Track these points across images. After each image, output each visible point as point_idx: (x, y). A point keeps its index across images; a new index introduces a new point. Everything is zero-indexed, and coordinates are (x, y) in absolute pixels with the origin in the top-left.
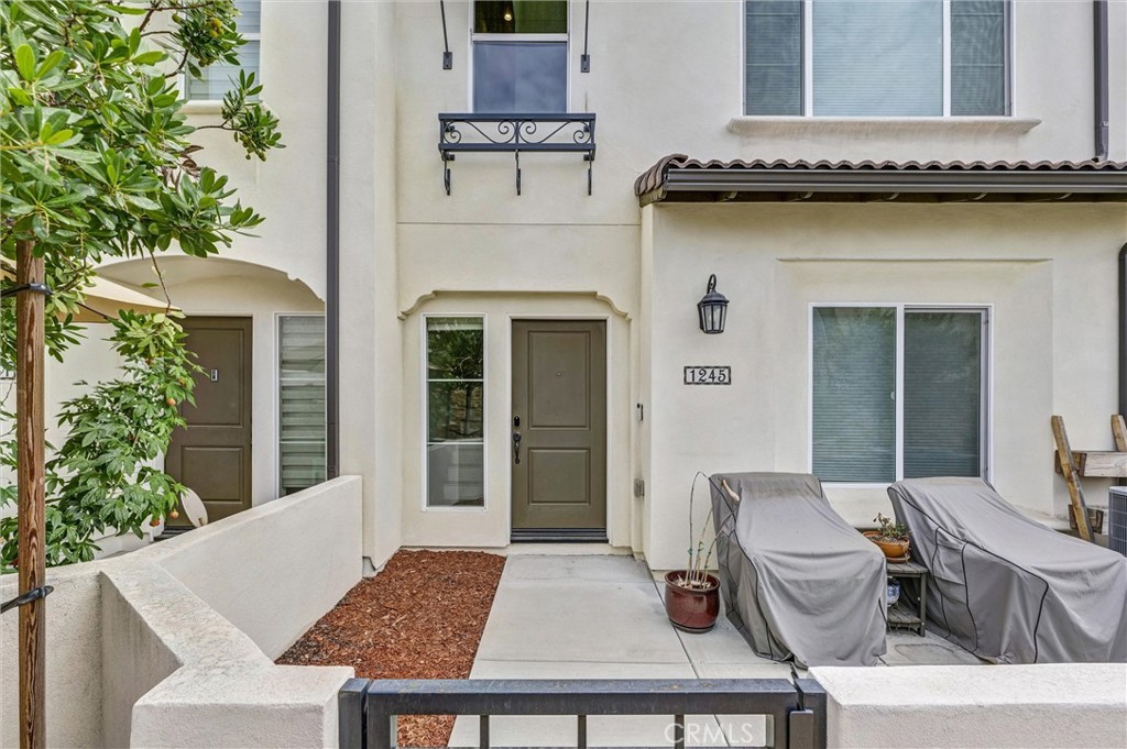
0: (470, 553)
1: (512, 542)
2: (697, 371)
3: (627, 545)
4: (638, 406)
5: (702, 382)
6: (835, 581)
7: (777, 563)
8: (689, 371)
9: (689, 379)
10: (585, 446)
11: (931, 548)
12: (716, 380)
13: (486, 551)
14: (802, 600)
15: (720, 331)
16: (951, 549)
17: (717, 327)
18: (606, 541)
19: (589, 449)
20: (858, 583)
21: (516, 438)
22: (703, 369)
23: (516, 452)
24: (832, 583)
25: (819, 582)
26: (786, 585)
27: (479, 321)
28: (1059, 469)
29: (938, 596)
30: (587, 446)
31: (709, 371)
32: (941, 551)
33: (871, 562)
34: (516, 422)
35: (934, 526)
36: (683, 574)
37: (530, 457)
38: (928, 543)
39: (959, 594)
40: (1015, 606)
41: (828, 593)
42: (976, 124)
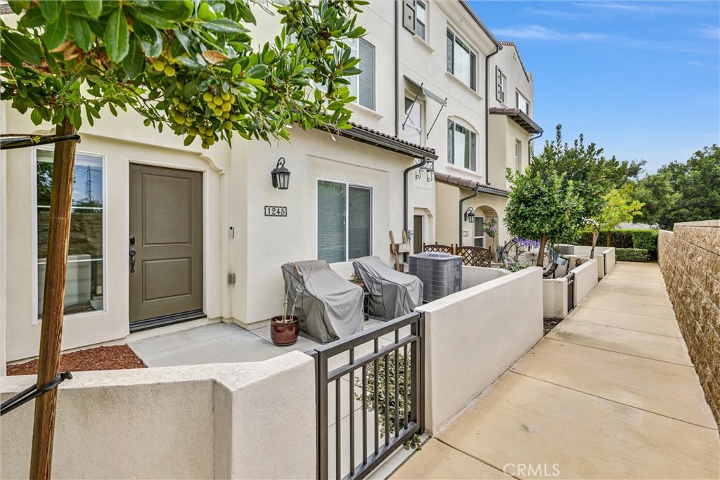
0: (90, 350)
1: (131, 332)
2: (271, 209)
3: (219, 316)
4: (231, 228)
5: (274, 215)
6: (349, 303)
7: (329, 299)
8: (267, 208)
9: (267, 213)
10: (187, 256)
11: (370, 284)
12: (280, 214)
13: (104, 345)
14: (339, 314)
15: (287, 188)
16: (377, 283)
17: (286, 187)
18: (206, 316)
19: (190, 258)
20: (356, 301)
21: (132, 254)
22: (274, 207)
23: (132, 264)
24: (348, 304)
25: (344, 305)
26: (334, 308)
27: (100, 160)
28: (392, 251)
29: (372, 303)
30: (189, 256)
31: (277, 209)
32: (374, 284)
33: (359, 292)
34: (132, 242)
35: (371, 276)
36: (280, 318)
37: (144, 268)
38: (369, 283)
39: (380, 300)
40: (399, 299)
41: (347, 308)
42: (367, 111)
